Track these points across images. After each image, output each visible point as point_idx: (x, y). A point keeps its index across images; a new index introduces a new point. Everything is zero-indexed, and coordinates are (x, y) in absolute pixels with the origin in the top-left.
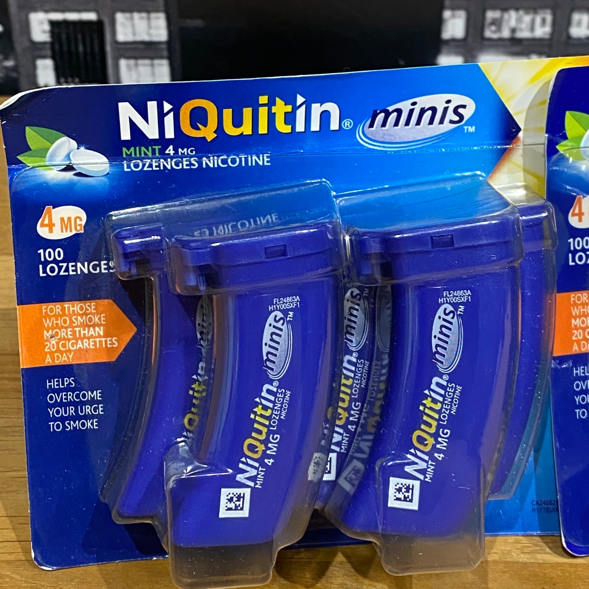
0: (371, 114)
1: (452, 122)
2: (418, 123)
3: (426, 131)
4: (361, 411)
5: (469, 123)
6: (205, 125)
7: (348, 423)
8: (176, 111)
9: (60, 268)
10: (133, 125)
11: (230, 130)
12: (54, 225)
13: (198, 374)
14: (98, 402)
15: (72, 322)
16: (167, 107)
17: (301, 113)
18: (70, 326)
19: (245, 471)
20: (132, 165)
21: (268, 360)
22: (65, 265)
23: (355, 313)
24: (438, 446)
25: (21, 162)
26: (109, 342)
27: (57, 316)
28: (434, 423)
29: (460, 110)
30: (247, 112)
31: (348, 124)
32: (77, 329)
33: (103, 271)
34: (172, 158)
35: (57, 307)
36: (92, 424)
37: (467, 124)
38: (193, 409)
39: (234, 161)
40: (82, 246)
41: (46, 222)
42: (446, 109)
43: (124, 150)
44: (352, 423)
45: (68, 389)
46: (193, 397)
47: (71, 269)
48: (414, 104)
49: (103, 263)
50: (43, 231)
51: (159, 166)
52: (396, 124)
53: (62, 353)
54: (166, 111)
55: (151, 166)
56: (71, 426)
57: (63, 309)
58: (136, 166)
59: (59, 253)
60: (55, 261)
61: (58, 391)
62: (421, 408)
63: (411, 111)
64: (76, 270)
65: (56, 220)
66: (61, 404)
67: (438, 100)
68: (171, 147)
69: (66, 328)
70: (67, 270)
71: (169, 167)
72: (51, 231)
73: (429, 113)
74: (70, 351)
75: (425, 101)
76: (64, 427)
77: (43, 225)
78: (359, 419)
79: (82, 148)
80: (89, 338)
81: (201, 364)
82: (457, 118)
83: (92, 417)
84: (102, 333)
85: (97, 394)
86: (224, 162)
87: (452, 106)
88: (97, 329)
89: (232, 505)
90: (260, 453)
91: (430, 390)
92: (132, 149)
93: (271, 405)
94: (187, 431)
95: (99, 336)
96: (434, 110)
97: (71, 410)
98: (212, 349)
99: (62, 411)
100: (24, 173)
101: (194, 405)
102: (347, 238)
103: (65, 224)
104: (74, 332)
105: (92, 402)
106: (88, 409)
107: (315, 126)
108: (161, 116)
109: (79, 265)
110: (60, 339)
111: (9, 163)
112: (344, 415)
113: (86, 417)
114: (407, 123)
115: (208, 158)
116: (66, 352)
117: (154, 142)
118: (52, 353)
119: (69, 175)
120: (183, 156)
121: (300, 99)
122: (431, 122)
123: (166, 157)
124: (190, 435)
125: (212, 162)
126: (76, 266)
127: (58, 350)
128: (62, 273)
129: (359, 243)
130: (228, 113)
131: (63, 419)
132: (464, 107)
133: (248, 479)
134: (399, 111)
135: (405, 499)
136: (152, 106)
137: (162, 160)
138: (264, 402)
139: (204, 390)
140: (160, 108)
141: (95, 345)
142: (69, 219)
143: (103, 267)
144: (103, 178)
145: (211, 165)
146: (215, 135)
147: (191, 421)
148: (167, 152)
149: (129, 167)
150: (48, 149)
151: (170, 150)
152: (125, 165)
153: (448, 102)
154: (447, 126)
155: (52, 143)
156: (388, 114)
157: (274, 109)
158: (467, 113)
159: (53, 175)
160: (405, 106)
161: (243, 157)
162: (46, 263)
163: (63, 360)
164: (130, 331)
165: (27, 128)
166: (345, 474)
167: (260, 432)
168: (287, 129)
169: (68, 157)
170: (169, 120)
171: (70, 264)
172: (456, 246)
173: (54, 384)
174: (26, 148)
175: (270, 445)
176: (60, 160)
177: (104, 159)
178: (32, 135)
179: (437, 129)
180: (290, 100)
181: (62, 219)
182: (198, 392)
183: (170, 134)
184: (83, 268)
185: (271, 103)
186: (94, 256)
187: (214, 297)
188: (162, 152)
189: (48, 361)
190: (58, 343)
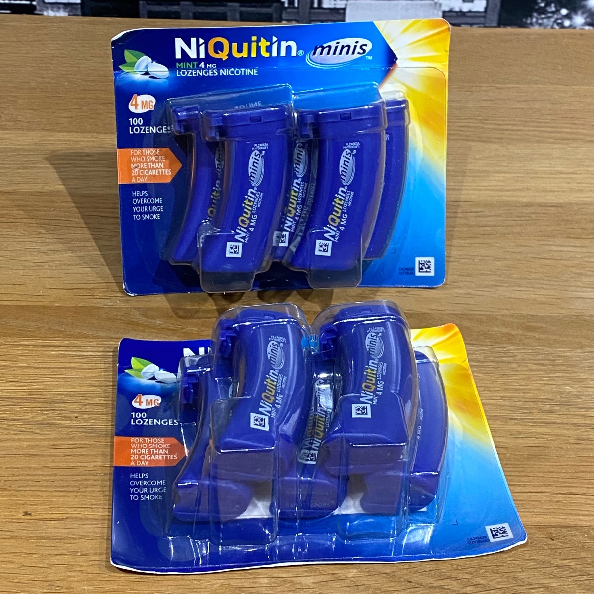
0: (314, 48)
1: (359, 53)
2: (340, 54)
3: (345, 58)
4: (302, 210)
5: (368, 54)
6: (222, 51)
7: (295, 215)
8: (206, 43)
9: (141, 129)
10: (183, 51)
11: (236, 55)
12: (138, 105)
13: (216, 187)
14: (160, 205)
15: (146, 160)
16: (201, 41)
17: (275, 46)
18: (146, 162)
19: (240, 234)
20: (181, 73)
21: (252, 176)
22: (143, 127)
23: (301, 157)
24: (341, 223)
25: (121, 69)
26: (166, 172)
27: (138, 156)
28: (340, 211)
29: (364, 47)
30: (245, 45)
31: (301, 53)
32: (149, 164)
33: (164, 132)
34: (203, 70)
35: (138, 151)
36: (157, 217)
37: (367, 55)
38: (213, 206)
39: (237, 72)
40: (152, 118)
41: (134, 103)
42: (355, 46)
43: (177, 64)
44: (297, 216)
45: (144, 197)
46: (213, 199)
47: (147, 130)
48: (338, 43)
49: (164, 127)
50: (132, 109)
51: (196, 74)
52: (328, 54)
53: (141, 177)
54: (201, 43)
55: (191, 73)
56: (145, 217)
57: (142, 152)
58: (184, 73)
59: (140, 121)
60: (138, 125)
61: (139, 198)
62: (333, 203)
63: (336, 47)
64: (149, 131)
65: (139, 102)
66: (140, 205)
67: (351, 41)
68: (203, 63)
69: (143, 163)
70: (144, 130)
71: (202, 75)
72: (136, 108)
73: (347, 48)
74: (145, 176)
75: (344, 41)
76: (141, 217)
77: (132, 105)
78: (301, 214)
79: (154, 63)
80: (155, 169)
81: (218, 181)
82: (362, 52)
83: (157, 213)
84: (163, 167)
85: (160, 201)
86: (232, 72)
87: (359, 45)
88: (160, 164)
89: (233, 251)
90: (247, 224)
91: (338, 194)
92: (182, 64)
93: (253, 200)
94: (210, 217)
95: (161, 168)
96: (349, 46)
97: (145, 209)
98: (223, 173)
99: (140, 209)
100: (123, 75)
101: (214, 204)
102: (295, 115)
103: (144, 104)
104: (148, 165)
105: (157, 204)
106: (155, 209)
107: (283, 54)
108: (198, 45)
109: (151, 128)
110: (140, 169)
111: (115, 70)
112: (293, 212)
113: (154, 213)
114: (334, 54)
115: (223, 70)
116: (143, 176)
117: (194, 60)
118: (135, 177)
119: (147, 77)
120: (209, 68)
121: (275, 39)
122: (348, 53)
123: (200, 69)
124: (211, 219)
125: (225, 72)
126: (149, 128)
127: (139, 175)
128: (141, 132)
129: (302, 117)
130: (235, 45)
131: (141, 213)
132: (366, 45)
133: (241, 237)
134: (330, 47)
135: (324, 251)
136: (193, 40)
137: (198, 71)
138: (249, 198)
139: (219, 196)
140: (198, 41)
141: (159, 173)
142: (146, 102)
143: (164, 129)
144: (166, 80)
145: (225, 74)
146: (227, 57)
147: (212, 212)
148: (201, 66)
149: (179, 74)
150: (135, 63)
151: (202, 65)
152: (178, 73)
153: (357, 42)
154: (356, 56)
155: (138, 59)
156: (323, 48)
157: (260, 44)
158: (368, 49)
159: (138, 77)
160: (333, 44)
161: (243, 70)
162: (133, 126)
163: (141, 181)
164: (179, 166)
165: (125, 51)
166: (293, 244)
167: (247, 214)
168: (267, 55)
169: (146, 67)
170: (202, 48)
171: (146, 127)
172: (353, 118)
173: (136, 193)
174: (123, 62)
175: (252, 221)
176: (142, 69)
177: (166, 69)
178: (128, 55)
179: (351, 57)
180: (269, 39)
181: (142, 102)
182: (216, 196)
183: (202, 56)
184: (153, 130)
185: (258, 41)
186: (159, 124)
187: (225, 142)
188: (198, 66)
189: (134, 181)
190: (139, 171)
